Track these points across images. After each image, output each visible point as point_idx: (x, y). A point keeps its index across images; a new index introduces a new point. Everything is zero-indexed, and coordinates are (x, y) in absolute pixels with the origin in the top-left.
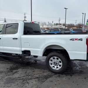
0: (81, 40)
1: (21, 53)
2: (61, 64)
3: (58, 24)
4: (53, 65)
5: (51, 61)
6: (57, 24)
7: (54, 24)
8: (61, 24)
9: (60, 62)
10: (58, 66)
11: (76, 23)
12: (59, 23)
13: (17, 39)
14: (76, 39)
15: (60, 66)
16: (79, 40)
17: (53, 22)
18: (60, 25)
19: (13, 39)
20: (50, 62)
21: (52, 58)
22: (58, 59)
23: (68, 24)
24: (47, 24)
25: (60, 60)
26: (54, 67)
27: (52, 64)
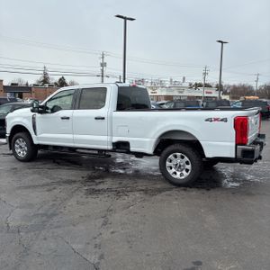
0: (225, 120)
1: (110, 147)
2: (189, 167)
3: (200, 85)
4: (173, 170)
5: (171, 161)
6: (198, 85)
7: (187, 85)
8: (211, 87)
9: (187, 163)
10: (184, 172)
11: (257, 81)
12: (203, 82)
13: (103, 118)
14: (216, 120)
15: (187, 170)
16: (222, 120)
17: (184, 79)
18: (207, 89)
19: (96, 118)
20: (168, 164)
21: (171, 156)
22: (182, 157)
23: (234, 86)
24: (167, 86)
25: (186, 159)
26: (175, 173)
27: (171, 168)
